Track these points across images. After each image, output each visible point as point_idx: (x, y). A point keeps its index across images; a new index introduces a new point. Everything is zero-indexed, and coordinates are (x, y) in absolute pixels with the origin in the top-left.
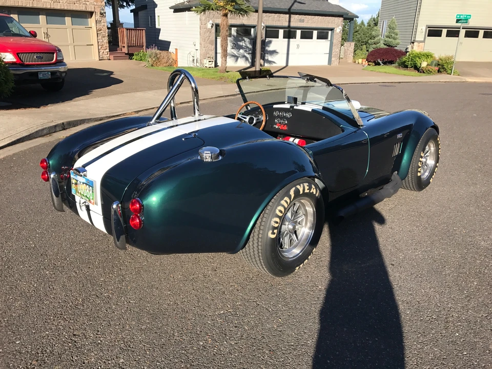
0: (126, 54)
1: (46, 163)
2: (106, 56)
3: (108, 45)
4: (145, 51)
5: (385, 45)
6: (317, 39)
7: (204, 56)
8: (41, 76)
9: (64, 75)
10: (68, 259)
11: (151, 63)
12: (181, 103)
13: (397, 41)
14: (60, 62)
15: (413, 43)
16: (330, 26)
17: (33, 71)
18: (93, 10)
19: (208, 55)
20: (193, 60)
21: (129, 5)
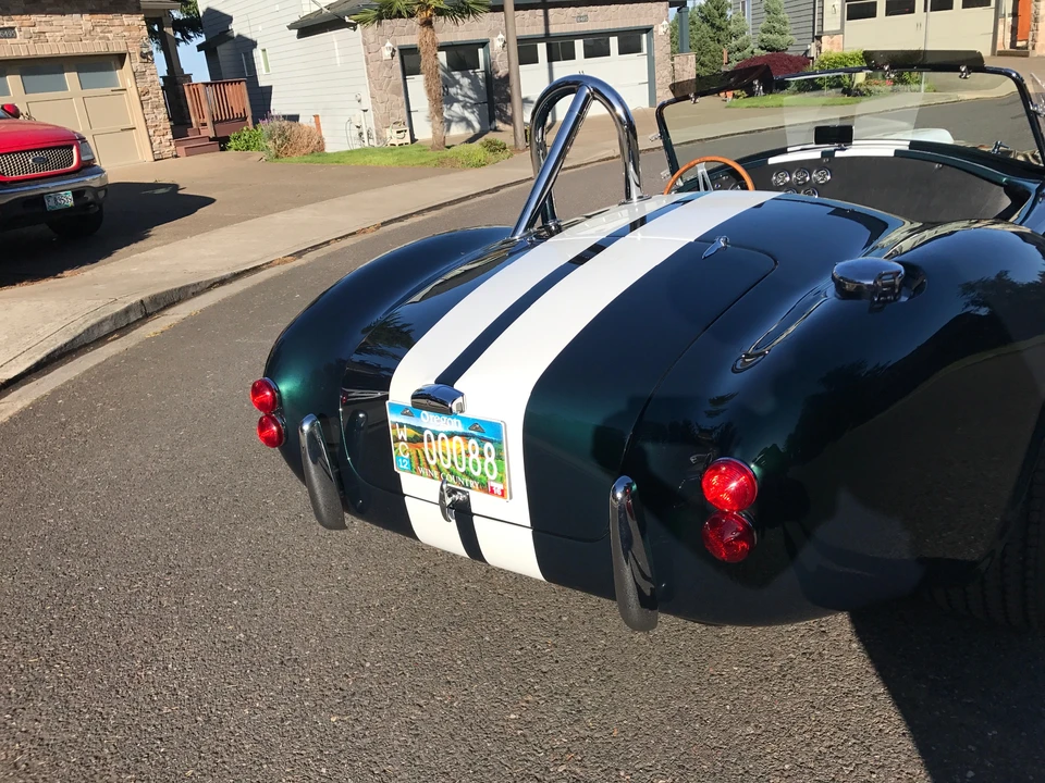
0: (211, 140)
1: (271, 390)
2: (169, 150)
3: (168, 125)
4: (251, 127)
5: (762, 49)
6: (620, 54)
7: (384, 122)
8: (50, 204)
9: (102, 194)
10: (368, 665)
11: (273, 151)
12: (384, 224)
13: (788, 37)
14: (87, 167)
15: (819, 38)
16: (643, 23)
17: (29, 194)
18: (122, 50)
19: (393, 119)
20: (361, 134)
21: (189, 38)
